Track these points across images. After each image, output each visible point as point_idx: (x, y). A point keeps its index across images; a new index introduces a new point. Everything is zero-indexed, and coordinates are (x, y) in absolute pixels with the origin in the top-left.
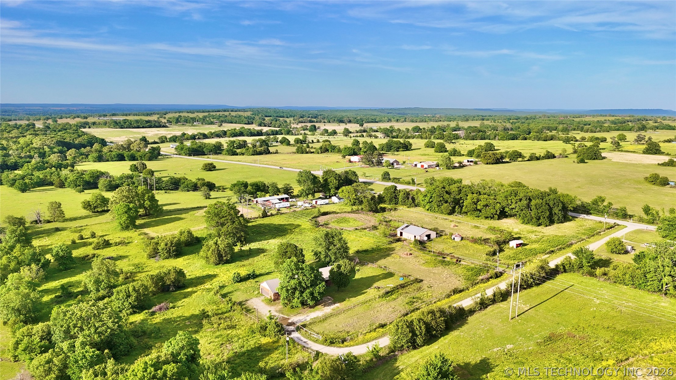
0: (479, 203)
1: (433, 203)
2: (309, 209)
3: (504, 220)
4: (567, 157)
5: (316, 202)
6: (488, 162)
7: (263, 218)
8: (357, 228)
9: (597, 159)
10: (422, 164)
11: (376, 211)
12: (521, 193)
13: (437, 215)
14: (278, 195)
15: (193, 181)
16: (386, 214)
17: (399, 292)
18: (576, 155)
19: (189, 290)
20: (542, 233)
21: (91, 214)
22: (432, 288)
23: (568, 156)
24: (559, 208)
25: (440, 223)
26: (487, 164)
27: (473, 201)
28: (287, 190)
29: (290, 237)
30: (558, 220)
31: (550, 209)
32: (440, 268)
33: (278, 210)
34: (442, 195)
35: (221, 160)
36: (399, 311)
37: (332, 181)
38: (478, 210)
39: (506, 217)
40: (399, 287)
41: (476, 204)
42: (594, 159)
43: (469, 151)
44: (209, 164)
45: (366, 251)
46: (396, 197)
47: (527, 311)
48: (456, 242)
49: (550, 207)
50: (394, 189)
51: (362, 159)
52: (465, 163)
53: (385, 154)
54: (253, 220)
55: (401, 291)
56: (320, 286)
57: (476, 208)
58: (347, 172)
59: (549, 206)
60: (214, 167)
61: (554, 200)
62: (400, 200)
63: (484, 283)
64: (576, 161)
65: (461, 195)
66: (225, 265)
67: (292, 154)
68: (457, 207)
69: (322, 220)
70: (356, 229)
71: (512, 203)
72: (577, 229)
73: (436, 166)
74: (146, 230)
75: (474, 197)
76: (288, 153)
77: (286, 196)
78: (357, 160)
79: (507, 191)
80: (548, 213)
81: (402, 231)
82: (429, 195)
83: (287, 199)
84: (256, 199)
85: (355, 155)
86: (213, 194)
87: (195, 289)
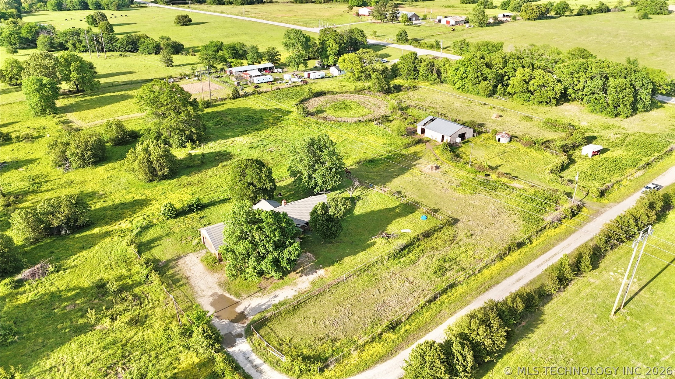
0: (532, 82)
1: (467, 80)
2: (298, 86)
3: (566, 106)
4: (623, 10)
5: (309, 75)
6: (530, 17)
7: (234, 99)
8: (360, 119)
9: (662, 13)
10: (448, 19)
11: (388, 91)
12: (594, 68)
13: (472, 97)
14: (260, 63)
15: (156, 40)
16: (401, 95)
17: (421, 247)
18: (635, 8)
19: (96, 230)
20: (623, 128)
21: (8, 87)
22: (473, 237)
23: (625, 9)
24: (648, 91)
25: (476, 111)
26: (528, 19)
27: (523, 78)
28: (273, 57)
29: (266, 133)
30: (644, 107)
31: (636, 93)
32: (482, 195)
33: (256, 87)
34: (480, 69)
35: (203, 10)
36: (421, 289)
37: (331, 45)
38: (530, 91)
39: (568, 101)
40: (421, 237)
41: (527, 83)
42: (658, 14)
43: (503, 2)
44: (182, 16)
45: (372, 161)
46: (416, 70)
47: (636, 294)
48: (501, 145)
49: (635, 89)
50: (413, 58)
51: (373, 11)
52: (501, 18)
53: (403, 4)
54: (219, 103)
55: (424, 244)
56: (291, 249)
57: (527, 88)
58: (351, 31)
59: (634, 87)
60: (190, 20)
61: (642, 80)
62: (421, 74)
63: (555, 227)
64: (637, 17)
65: (506, 69)
66: (164, 181)
67: (289, 4)
68: (500, 86)
69: (313, 105)
70: (360, 121)
71: (579, 81)
72: (670, 123)
73: (465, 23)
74: (70, 116)
75: (525, 72)
76: (284, 3)
77: (270, 65)
78: (367, 14)
79: (573, 64)
80: (632, 99)
81: (424, 127)
82: (462, 69)
83: (271, 68)
84: (230, 69)
85: (365, 6)
86: (177, 59)
87: (105, 228)
